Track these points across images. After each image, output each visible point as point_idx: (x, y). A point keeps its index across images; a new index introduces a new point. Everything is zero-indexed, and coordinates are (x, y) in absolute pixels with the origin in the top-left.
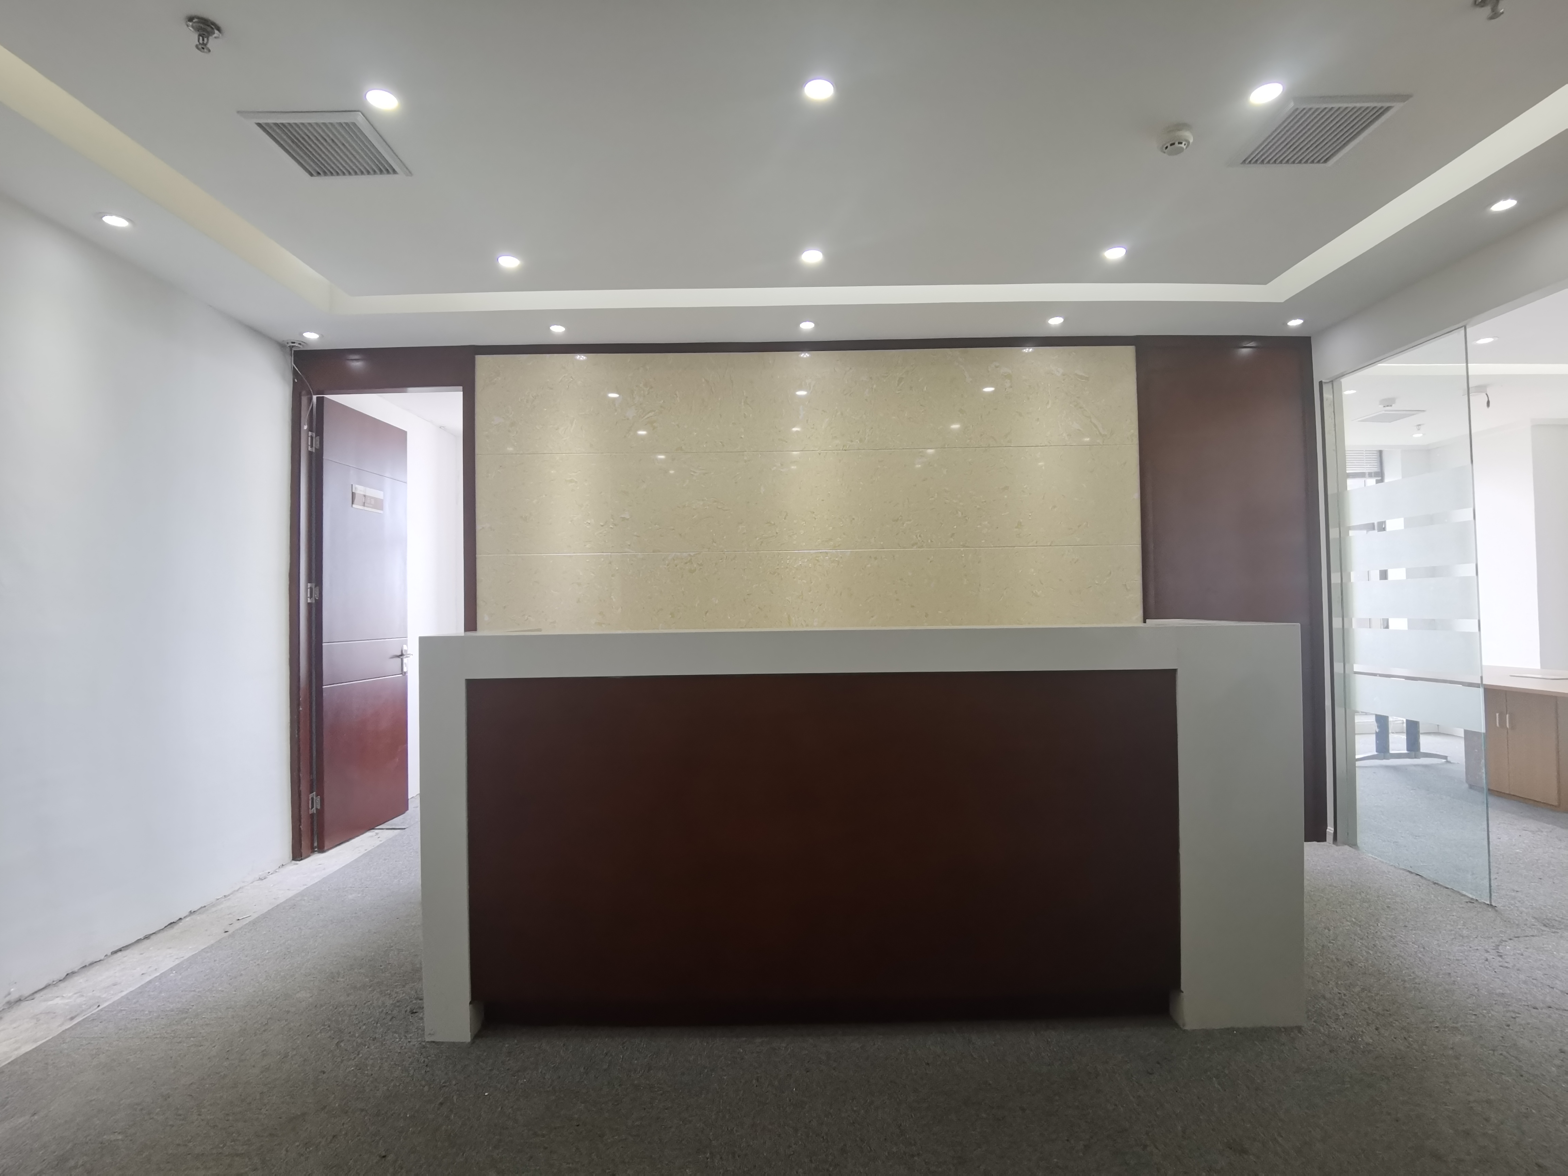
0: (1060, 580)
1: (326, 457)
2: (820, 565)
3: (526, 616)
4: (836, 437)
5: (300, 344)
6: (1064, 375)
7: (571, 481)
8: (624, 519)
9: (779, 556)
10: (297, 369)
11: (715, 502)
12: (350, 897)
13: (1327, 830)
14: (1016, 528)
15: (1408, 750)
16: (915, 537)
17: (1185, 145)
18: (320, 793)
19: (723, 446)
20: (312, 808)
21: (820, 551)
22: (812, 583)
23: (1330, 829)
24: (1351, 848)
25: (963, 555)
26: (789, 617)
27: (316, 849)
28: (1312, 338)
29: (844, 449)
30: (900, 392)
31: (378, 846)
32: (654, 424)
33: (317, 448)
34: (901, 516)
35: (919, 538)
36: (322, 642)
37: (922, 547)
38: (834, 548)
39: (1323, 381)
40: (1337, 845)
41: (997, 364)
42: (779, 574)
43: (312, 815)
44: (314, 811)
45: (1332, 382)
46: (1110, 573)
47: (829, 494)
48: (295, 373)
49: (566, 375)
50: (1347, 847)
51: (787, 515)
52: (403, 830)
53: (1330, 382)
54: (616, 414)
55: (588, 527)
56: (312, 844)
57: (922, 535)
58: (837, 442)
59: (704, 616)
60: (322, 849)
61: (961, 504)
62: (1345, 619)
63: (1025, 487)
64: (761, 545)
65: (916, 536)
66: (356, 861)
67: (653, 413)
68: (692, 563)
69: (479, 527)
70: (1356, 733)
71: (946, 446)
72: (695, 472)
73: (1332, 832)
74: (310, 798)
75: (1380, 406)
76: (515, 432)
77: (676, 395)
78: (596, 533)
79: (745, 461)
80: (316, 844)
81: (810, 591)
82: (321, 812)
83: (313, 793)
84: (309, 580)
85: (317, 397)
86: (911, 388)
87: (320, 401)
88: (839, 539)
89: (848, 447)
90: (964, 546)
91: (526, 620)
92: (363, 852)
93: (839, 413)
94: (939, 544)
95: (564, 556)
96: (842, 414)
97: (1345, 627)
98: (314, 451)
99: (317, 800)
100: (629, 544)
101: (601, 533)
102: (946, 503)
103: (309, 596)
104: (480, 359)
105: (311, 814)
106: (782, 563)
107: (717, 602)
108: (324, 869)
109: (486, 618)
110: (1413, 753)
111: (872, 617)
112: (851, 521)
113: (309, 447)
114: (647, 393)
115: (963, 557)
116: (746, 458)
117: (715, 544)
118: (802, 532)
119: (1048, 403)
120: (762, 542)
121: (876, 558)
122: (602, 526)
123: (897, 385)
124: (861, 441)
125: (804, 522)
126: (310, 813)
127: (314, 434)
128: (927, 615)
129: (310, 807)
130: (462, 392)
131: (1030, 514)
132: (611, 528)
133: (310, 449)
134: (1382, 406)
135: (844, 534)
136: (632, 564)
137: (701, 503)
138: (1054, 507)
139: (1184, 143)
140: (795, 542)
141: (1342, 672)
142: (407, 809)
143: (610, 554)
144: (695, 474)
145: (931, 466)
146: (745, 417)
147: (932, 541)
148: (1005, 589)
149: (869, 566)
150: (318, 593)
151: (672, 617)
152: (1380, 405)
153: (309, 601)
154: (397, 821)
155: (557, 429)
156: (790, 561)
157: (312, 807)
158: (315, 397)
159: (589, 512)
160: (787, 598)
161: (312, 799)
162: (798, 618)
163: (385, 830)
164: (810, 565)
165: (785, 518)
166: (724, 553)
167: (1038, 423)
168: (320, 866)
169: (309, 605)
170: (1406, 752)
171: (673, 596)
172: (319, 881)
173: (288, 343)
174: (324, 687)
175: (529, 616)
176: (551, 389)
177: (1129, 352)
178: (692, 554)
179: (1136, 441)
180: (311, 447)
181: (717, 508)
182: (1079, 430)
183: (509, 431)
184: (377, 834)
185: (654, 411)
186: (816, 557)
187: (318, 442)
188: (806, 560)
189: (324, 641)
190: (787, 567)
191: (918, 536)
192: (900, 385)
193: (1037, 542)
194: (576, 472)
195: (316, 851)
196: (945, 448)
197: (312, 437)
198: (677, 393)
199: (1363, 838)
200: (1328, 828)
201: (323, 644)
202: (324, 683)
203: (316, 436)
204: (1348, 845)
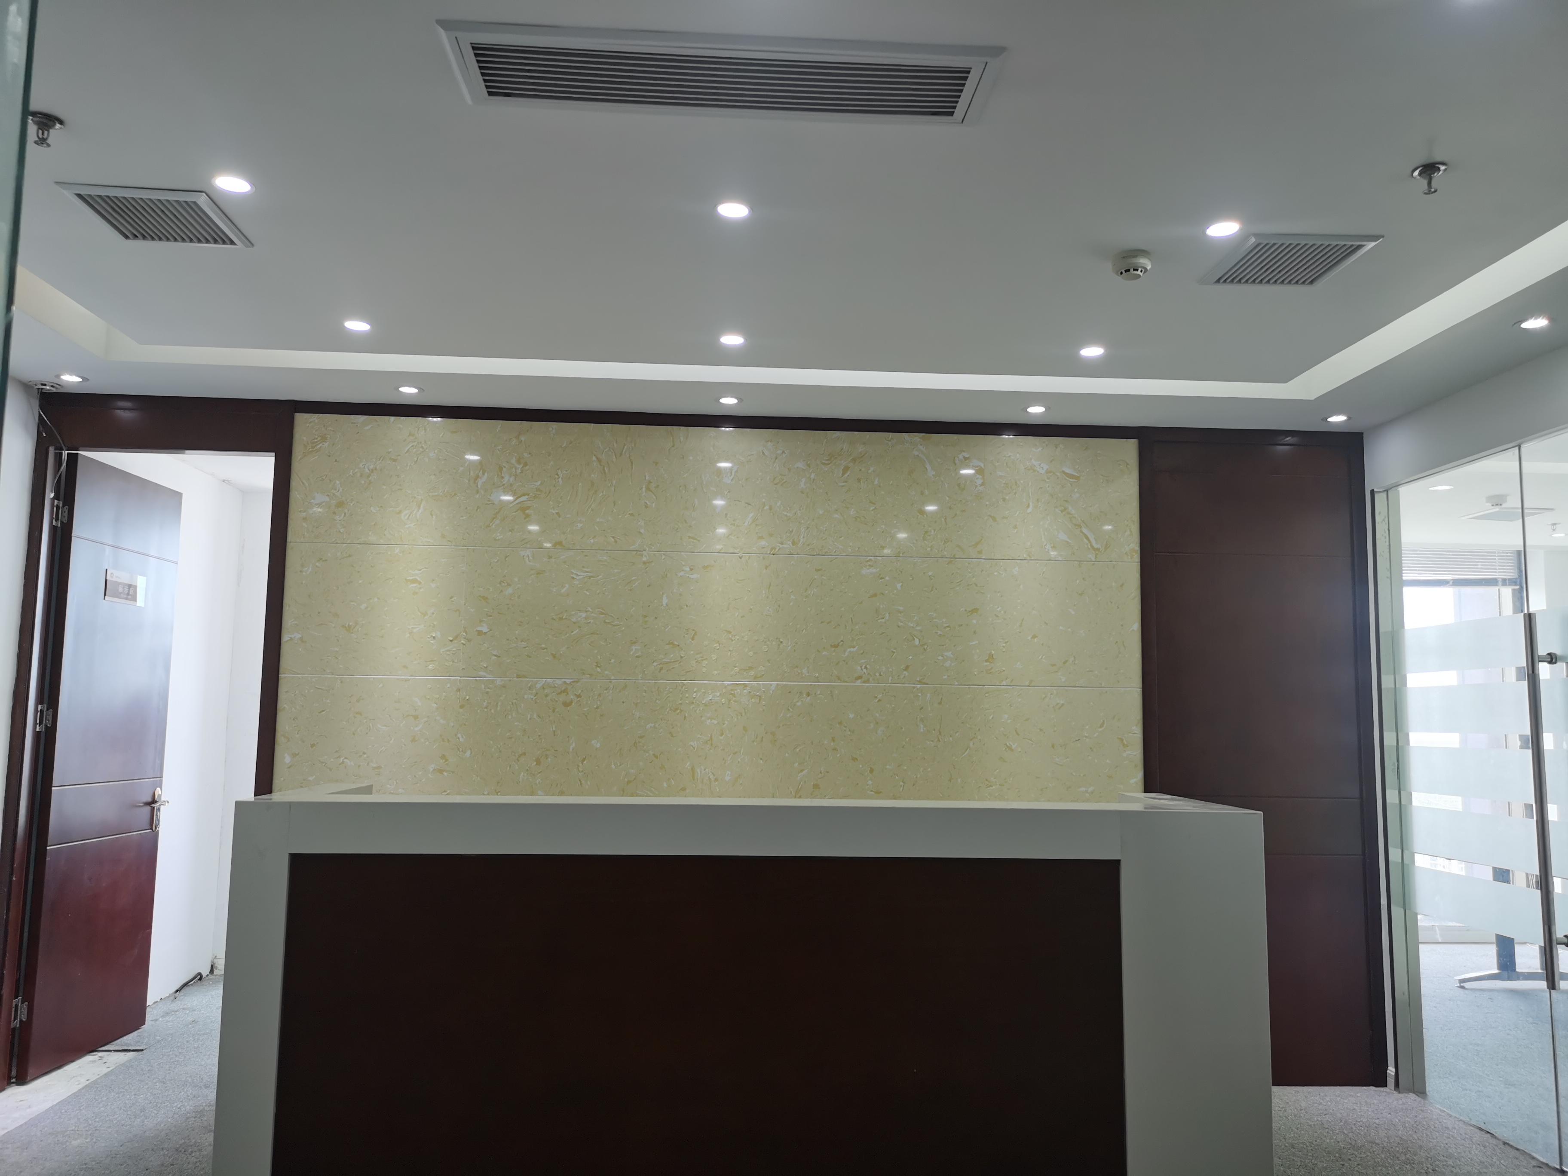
0: (1041, 730)
1: (76, 531)
2: (735, 701)
3: (342, 759)
4: (761, 538)
5: (52, 386)
6: (1047, 472)
7: (414, 581)
8: (480, 633)
9: (684, 688)
10: (46, 419)
11: (603, 614)
12: (75, 1143)
13: (1388, 1071)
14: (987, 661)
15: (1499, 968)
16: (859, 668)
17: (1141, 271)
18: (29, 999)
19: (616, 542)
20: (14, 1020)
21: (737, 683)
22: (724, 724)
23: (1391, 1070)
24: (1417, 1097)
25: (920, 694)
26: (693, 769)
27: (14, 1080)
28: (1364, 436)
29: (771, 553)
30: (844, 484)
31: (106, 1075)
32: (527, 511)
33: (65, 522)
34: (842, 641)
35: (865, 670)
36: (51, 786)
37: (867, 681)
38: (755, 678)
39: (1375, 490)
40: (1399, 1093)
41: (967, 455)
42: (681, 711)
43: (14, 1029)
44: (17, 1024)
45: (1387, 491)
46: (1103, 723)
47: (751, 609)
48: (41, 422)
49: (415, 444)
50: (1412, 1096)
51: (695, 634)
52: (140, 1053)
53: (1385, 491)
54: (477, 496)
55: (432, 642)
56: (10, 1071)
57: (868, 666)
58: (763, 543)
59: (581, 765)
60: (22, 1080)
61: (918, 628)
62: (1402, 792)
63: (998, 609)
64: (660, 672)
65: (861, 667)
66: (76, 1095)
67: (526, 497)
68: (568, 694)
69: (285, 637)
70: (1420, 941)
71: (901, 555)
72: (578, 575)
73: (1393, 1074)
74: (14, 1004)
75: (1487, 504)
76: (343, 515)
77: (557, 474)
78: (442, 650)
79: (645, 563)
80: (14, 1073)
81: (722, 735)
82: (26, 1026)
83: (17, 998)
84: (40, 700)
85: (68, 453)
86: (859, 480)
87: (73, 460)
88: (762, 668)
89: (777, 550)
90: (920, 682)
91: (340, 764)
92: (83, 1083)
93: (767, 507)
94: (890, 678)
95: (398, 679)
96: (771, 508)
97: (1403, 803)
98: (59, 525)
99: (24, 1009)
100: (485, 666)
101: (449, 651)
102: (899, 627)
103: (38, 722)
104: (302, 420)
105: (12, 1029)
106: (687, 697)
107: (598, 745)
108: (30, 1107)
109: (288, 759)
110: (1505, 974)
111: (802, 771)
112: (779, 645)
113: (54, 521)
114: (520, 471)
115: (920, 696)
116: (644, 559)
117: (599, 669)
118: (714, 657)
119: (1028, 506)
120: (661, 669)
121: (808, 694)
122: (451, 641)
123: (841, 476)
124: (794, 543)
125: (717, 645)
126: (12, 1026)
127: (61, 503)
128: (872, 771)
129: (13, 1019)
130: (274, 458)
131: (1004, 645)
132: (462, 643)
133: (54, 523)
134: (1490, 504)
135: (769, 661)
136: (487, 693)
137: (584, 615)
138: (1034, 637)
139: (1140, 270)
140: (704, 670)
141: (1400, 861)
142: (144, 1024)
143: (459, 678)
144: (578, 578)
145: (881, 579)
146: (646, 507)
147: (880, 675)
148: (972, 739)
149: (799, 704)
150: (50, 718)
151: (536, 764)
152: (1487, 502)
153: (38, 729)
154: (129, 1040)
155: (400, 512)
156: (697, 695)
157: (15, 1018)
158: (65, 453)
159: (435, 623)
160: (692, 743)
161: (17, 1006)
162: (705, 770)
163: (112, 1053)
164: (723, 700)
165: (693, 639)
166: (610, 682)
167: (1016, 531)
168: (22, 1102)
169: (37, 736)
170: (1497, 971)
171: (539, 736)
172: (26, 1123)
173: (36, 385)
174: (48, 848)
175: (346, 758)
176: (395, 460)
177: (1131, 446)
178: (568, 681)
179: (1137, 557)
180: (56, 521)
181: (605, 622)
182: (1067, 542)
183: (334, 513)
184: (101, 1058)
185: (528, 495)
186: (732, 690)
187: (66, 514)
188: (718, 694)
189: (53, 785)
190: (693, 703)
191: (863, 667)
192: (846, 475)
193: (1011, 681)
194: (420, 570)
195: (13, 1083)
196: (899, 557)
197: (58, 507)
198: (559, 473)
199: (1433, 1082)
200: (1389, 1068)
201: (53, 788)
202: (49, 843)
203: (63, 506)
204: (1414, 1092)
